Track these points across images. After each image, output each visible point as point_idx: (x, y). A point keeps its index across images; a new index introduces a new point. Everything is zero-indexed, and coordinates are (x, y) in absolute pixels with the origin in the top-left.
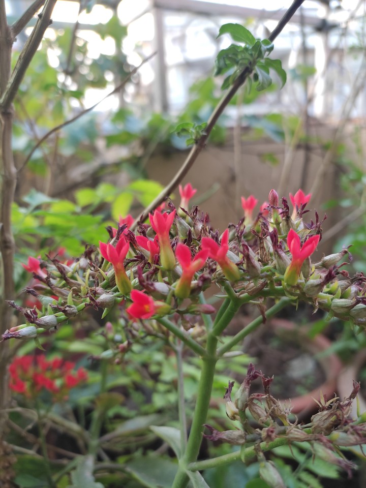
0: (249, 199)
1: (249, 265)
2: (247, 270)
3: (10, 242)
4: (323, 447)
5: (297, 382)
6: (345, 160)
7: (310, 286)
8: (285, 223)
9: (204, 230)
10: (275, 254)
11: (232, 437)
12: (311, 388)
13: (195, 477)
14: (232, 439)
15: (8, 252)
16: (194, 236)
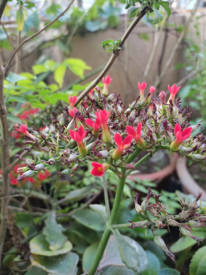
0: (142, 84)
1: (152, 140)
2: (150, 142)
3: (5, 110)
4: (186, 230)
5: (154, 164)
6: (188, 38)
7: (183, 151)
8: (170, 112)
9: (122, 113)
10: (165, 133)
11: (141, 225)
12: (162, 168)
13: (115, 232)
14: (141, 226)
15: (4, 116)
16: (116, 115)
